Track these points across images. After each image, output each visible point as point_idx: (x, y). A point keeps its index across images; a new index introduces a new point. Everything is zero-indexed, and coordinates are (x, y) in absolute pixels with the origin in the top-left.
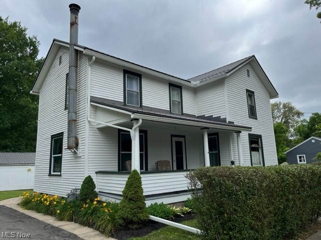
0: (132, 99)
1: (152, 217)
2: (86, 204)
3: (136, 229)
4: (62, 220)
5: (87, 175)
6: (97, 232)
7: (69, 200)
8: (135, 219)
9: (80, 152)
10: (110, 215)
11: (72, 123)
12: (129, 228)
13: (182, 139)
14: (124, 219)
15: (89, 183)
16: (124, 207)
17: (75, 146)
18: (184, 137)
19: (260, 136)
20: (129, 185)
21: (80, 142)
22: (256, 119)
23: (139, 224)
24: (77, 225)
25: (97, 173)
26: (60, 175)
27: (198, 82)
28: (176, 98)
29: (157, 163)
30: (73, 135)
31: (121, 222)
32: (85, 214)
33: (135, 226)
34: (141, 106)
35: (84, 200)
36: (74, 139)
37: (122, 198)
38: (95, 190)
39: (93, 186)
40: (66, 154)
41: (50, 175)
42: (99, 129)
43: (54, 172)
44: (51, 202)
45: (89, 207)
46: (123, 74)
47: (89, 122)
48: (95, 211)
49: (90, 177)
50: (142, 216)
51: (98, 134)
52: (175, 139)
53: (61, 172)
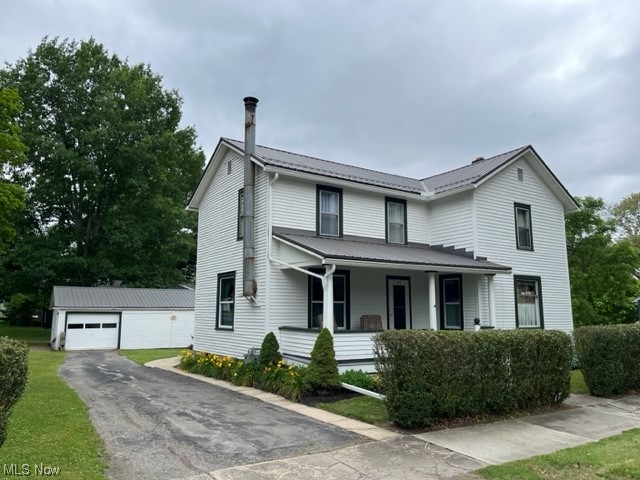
0: (329, 227)
1: (345, 385)
2: (268, 367)
3: (326, 396)
4: (240, 385)
5: (268, 332)
6: (282, 398)
7: (247, 362)
8: (324, 384)
9: (258, 300)
10: (297, 378)
11: (249, 261)
12: (318, 395)
13: (404, 283)
14: (311, 384)
15: (271, 341)
16: (312, 370)
17: (252, 292)
18: (408, 278)
19: (538, 279)
20: (318, 346)
21: (259, 287)
22: (532, 250)
23: (328, 390)
24: (258, 391)
25: (280, 329)
26: (232, 330)
27: (433, 193)
28: (397, 219)
29: (362, 318)
30: (250, 278)
31: (309, 386)
32: (268, 379)
33: (324, 392)
34: (341, 235)
35: (265, 363)
36: (251, 283)
37: (309, 362)
38: (279, 350)
39: (276, 346)
40: (240, 301)
41: (217, 328)
42: (282, 270)
43: (222, 324)
44: (224, 363)
45: (272, 371)
46: (315, 191)
47: (271, 262)
48: (279, 375)
49: (272, 334)
50: (332, 382)
51: (282, 277)
52: (393, 283)
53: (232, 325)
